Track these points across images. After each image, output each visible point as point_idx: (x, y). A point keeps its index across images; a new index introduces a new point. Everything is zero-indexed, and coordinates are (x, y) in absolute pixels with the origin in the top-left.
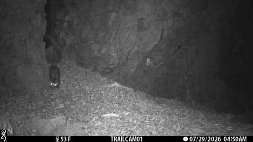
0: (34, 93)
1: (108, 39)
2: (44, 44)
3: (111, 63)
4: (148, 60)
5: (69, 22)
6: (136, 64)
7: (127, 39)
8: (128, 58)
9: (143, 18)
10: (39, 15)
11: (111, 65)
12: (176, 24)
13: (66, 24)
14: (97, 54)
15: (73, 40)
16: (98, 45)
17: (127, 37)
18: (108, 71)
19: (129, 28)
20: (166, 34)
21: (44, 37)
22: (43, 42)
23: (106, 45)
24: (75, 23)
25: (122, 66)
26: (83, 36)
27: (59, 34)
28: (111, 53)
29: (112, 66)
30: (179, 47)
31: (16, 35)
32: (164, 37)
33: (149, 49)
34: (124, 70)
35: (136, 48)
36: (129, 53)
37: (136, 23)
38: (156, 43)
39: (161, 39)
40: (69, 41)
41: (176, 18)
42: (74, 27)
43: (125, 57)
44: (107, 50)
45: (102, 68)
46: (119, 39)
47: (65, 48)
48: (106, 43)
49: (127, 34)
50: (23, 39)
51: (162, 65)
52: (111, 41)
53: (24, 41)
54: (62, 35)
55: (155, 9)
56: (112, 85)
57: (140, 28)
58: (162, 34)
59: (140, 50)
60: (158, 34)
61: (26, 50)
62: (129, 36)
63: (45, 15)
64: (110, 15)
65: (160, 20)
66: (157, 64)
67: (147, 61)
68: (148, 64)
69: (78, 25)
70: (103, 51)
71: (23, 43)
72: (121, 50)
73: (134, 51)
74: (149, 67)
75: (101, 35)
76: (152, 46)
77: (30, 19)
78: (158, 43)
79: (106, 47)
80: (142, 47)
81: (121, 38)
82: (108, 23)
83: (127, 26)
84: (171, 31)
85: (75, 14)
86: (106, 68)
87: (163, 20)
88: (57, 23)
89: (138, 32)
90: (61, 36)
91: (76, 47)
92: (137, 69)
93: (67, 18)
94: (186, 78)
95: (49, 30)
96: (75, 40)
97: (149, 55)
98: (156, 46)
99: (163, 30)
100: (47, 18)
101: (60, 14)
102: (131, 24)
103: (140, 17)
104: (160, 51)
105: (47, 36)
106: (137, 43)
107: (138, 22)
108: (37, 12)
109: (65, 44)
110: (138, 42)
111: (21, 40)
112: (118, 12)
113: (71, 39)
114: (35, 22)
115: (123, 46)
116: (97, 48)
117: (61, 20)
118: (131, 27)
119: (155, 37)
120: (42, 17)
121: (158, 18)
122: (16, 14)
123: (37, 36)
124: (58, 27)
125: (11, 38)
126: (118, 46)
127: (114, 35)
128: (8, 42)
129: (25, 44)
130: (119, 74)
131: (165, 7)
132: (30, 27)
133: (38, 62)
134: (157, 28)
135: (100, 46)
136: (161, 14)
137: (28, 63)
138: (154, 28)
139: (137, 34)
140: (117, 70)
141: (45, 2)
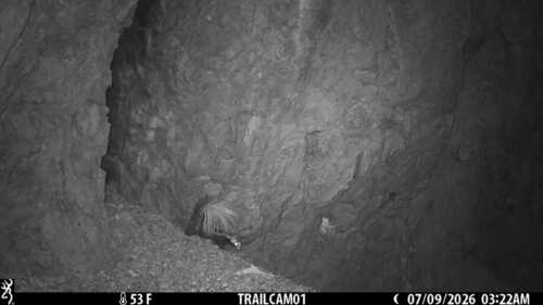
0: (78, 275)
1: (242, 174)
2: (102, 174)
3: (245, 226)
4: (325, 221)
5: (158, 130)
6: (298, 228)
7: (281, 176)
8: (283, 216)
9: (318, 132)
10: (94, 110)
11: (244, 229)
12: (387, 145)
13: (151, 135)
15: (165, 170)
16: (219, 186)
17: (282, 171)
19: (286, 152)
20: (364, 168)
21: (103, 158)
22: (100, 170)
23: (235, 187)
24: (172, 134)
25: (269, 234)
26: (188, 163)
27: (136, 155)
28: (247, 204)
29: (248, 232)
30: (393, 195)
31: (44, 147)
32: (362, 173)
33: (329, 198)
34: (273, 242)
35: (300, 196)
36: (284, 205)
37: (302, 142)
38: (343, 186)
39: (355, 177)
40: (156, 173)
41: (387, 133)
42: (169, 144)
43: (276, 215)
44: (239, 196)
46: (265, 173)
47: (147, 187)
48: (235, 182)
49: (283, 165)
50: (58, 159)
51: (355, 233)
52: (248, 177)
53: (61, 163)
54: (142, 158)
55: (345, 113)
56: (246, 271)
57: (312, 152)
58: (358, 165)
59: (308, 201)
60: (349, 167)
61: (64, 183)
62: (285, 169)
63: (107, 110)
64: (248, 122)
65: (353, 136)
66: (342, 232)
67: (323, 224)
68: (323, 230)
69: (177, 139)
71: (58, 166)
72: (269, 198)
73: (296, 202)
74: (325, 236)
75: (227, 163)
76: (335, 192)
77: (74, 116)
78: (347, 187)
79: (236, 190)
80: (312, 193)
81: (269, 173)
82: (242, 139)
83: (284, 147)
84: (376, 159)
85: (171, 113)
87: (360, 136)
88: (133, 131)
89: (306, 160)
90: (139, 158)
91: (172, 186)
92: (300, 241)
93: (155, 122)
94: (404, 261)
95: (113, 145)
96: (169, 170)
97: (328, 211)
98: (343, 192)
99: (359, 158)
100: (112, 118)
101: (140, 112)
102: (292, 143)
103: (311, 128)
104: (352, 203)
105: (109, 157)
106: (302, 186)
107: (306, 138)
108: (90, 102)
109: (147, 178)
110: (304, 182)
111: (53, 160)
112: (264, 116)
113: (160, 167)
114: (84, 124)
115: (273, 190)
116: (218, 192)
117: (141, 126)
118: (292, 149)
119: (342, 174)
120: (101, 114)
121: (351, 132)
122: (43, 101)
123: (87, 155)
124: (134, 139)
125: (32, 153)
126: (261, 190)
127: (253, 167)
128: (25, 160)
129: (62, 169)
130: (261, 250)
131: (365, 107)
132: (75, 133)
133: (87, 211)
134: (346, 154)
135: (224, 188)
136: (356, 122)
137: (66, 211)
138: (341, 153)
139: (303, 165)
140: (258, 240)
141: (109, 82)
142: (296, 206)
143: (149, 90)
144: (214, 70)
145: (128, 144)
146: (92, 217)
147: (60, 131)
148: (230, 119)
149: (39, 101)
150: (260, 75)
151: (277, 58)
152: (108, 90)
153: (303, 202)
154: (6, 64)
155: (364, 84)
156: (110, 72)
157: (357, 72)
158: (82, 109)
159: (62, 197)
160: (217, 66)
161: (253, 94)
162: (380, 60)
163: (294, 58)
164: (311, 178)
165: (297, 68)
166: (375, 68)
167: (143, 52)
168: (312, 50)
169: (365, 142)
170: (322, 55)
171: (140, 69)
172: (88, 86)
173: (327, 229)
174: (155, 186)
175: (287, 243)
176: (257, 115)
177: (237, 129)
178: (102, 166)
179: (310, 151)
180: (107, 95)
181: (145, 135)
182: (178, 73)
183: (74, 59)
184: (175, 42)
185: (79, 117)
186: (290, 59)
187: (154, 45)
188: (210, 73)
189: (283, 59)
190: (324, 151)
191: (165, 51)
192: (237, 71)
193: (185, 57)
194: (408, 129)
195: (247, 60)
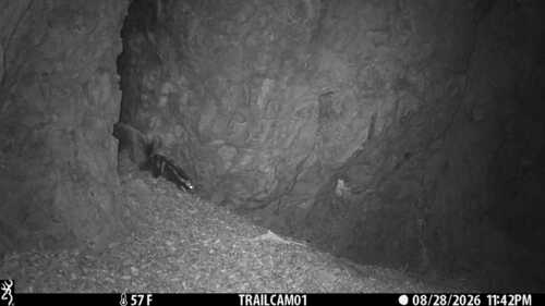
0: (94, 246)
1: (256, 137)
2: (114, 142)
3: (260, 189)
4: (341, 182)
5: (170, 95)
6: (314, 191)
7: (296, 138)
8: (298, 178)
9: (332, 93)
10: (105, 78)
11: (259, 193)
12: (401, 105)
13: (164, 101)
14: (231, 168)
15: (179, 135)
16: (233, 149)
17: (296, 133)
18: (252, 205)
19: (299, 113)
20: (379, 129)
21: (115, 126)
22: (113, 138)
23: (250, 150)
24: (184, 100)
25: (285, 197)
26: (201, 128)
27: (149, 121)
28: (261, 167)
29: (263, 195)
30: (407, 156)
31: (55, 118)
32: (376, 134)
33: (343, 160)
34: (288, 205)
35: (314, 158)
36: (299, 168)
37: (317, 103)
38: (358, 147)
39: (369, 138)
40: (169, 140)
41: (402, 94)
42: (181, 109)
43: (291, 177)
44: (253, 159)
45: (241, 199)
46: (279, 137)
48: (248, 146)
49: (297, 128)
50: (70, 129)
51: (370, 194)
52: (263, 140)
53: (73, 133)
54: (155, 123)
55: (358, 74)
56: (264, 237)
57: (325, 113)
58: (372, 126)
59: (323, 162)
60: (364, 128)
61: (76, 154)
62: (299, 131)
63: (119, 77)
64: (261, 84)
65: (366, 97)
66: (359, 193)
67: (339, 186)
68: (339, 192)
69: (189, 103)
70: (244, 163)
71: (70, 137)
72: (283, 160)
73: (311, 164)
74: (340, 199)
75: (240, 127)
76: (349, 154)
77: (85, 86)
78: (361, 148)
79: (250, 154)
80: (327, 155)
82: (256, 102)
83: (297, 109)
84: (390, 120)
85: (183, 78)
86: (249, 200)
87: (374, 96)
88: (145, 97)
89: (320, 122)
91: (186, 152)
92: (315, 204)
93: (167, 88)
94: (420, 222)
95: (125, 112)
96: (183, 135)
97: (342, 173)
98: (359, 153)
99: (373, 118)
100: (123, 86)
101: (152, 78)
102: (305, 105)
103: (324, 90)
104: (368, 163)
105: (122, 124)
106: (317, 147)
107: (320, 101)
108: (101, 70)
109: (161, 144)
110: (319, 144)
111: (64, 131)
112: (277, 78)
113: (174, 133)
114: (95, 93)
115: (287, 152)
116: (232, 156)
117: (152, 92)
118: (305, 111)
119: (357, 134)
120: (112, 81)
121: (364, 92)
122: (54, 73)
123: (100, 124)
124: (146, 106)
125: (43, 125)
126: (276, 153)
127: (268, 129)
128: (36, 131)
129: (73, 139)
130: (276, 213)
131: (378, 68)
132: (86, 103)
133: (101, 180)
134: (360, 114)
135: (238, 152)
136: (370, 84)
137: (79, 180)
138: (355, 114)
139: (317, 126)
140: (273, 203)
141: (120, 49)
142: (311, 167)
143: (161, 56)
144: (225, 34)
145: (140, 111)
146: (105, 185)
147: (72, 100)
148: (243, 82)
149: (49, 71)
150: (272, 38)
151: (289, 21)
152: (119, 57)
153: (318, 164)
154: (15, 36)
155: (376, 45)
156: (120, 39)
157: (370, 33)
158: (93, 78)
159: (74, 167)
160: (228, 31)
161: (266, 57)
162: (391, 22)
163: (306, 21)
164: (326, 140)
165: (308, 30)
166: (387, 29)
167: (154, 19)
168: (324, 12)
169: (380, 103)
170: (334, 17)
171: (151, 36)
172: (99, 54)
173: (342, 190)
174: (169, 152)
175: (304, 205)
176: (270, 78)
177: (250, 92)
178: (114, 134)
179: (323, 112)
180: (118, 63)
181: (157, 101)
182: (190, 38)
183: (83, 28)
184: (186, 7)
185: (90, 86)
186: (301, 22)
187: (165, 11)
188: (221, 37)
189: (294, 21)
190: (338, 111)
191: (175, 17)
192: (249, 34)
193: (196, 23)
194: (421, 90)
195: (259, 23)
